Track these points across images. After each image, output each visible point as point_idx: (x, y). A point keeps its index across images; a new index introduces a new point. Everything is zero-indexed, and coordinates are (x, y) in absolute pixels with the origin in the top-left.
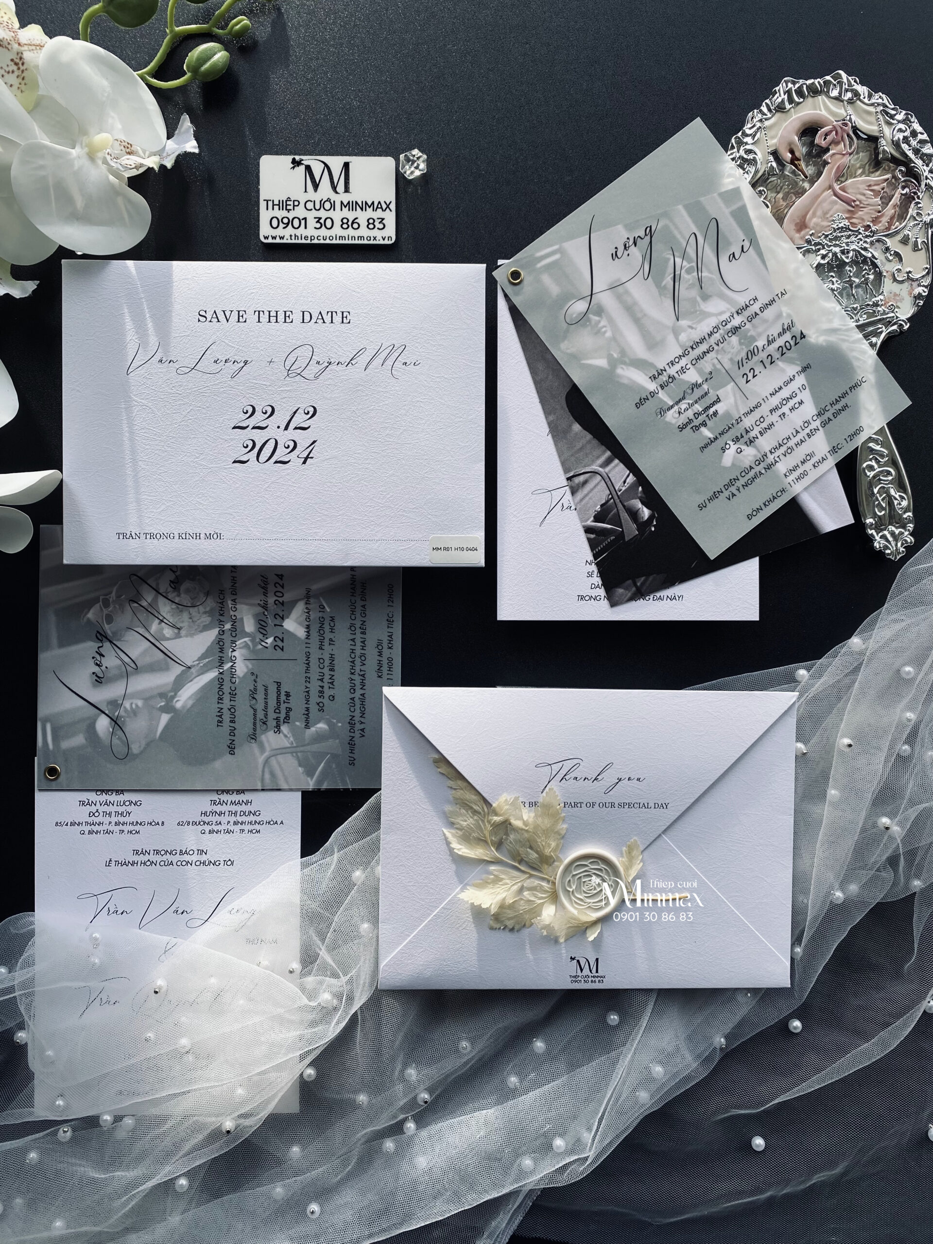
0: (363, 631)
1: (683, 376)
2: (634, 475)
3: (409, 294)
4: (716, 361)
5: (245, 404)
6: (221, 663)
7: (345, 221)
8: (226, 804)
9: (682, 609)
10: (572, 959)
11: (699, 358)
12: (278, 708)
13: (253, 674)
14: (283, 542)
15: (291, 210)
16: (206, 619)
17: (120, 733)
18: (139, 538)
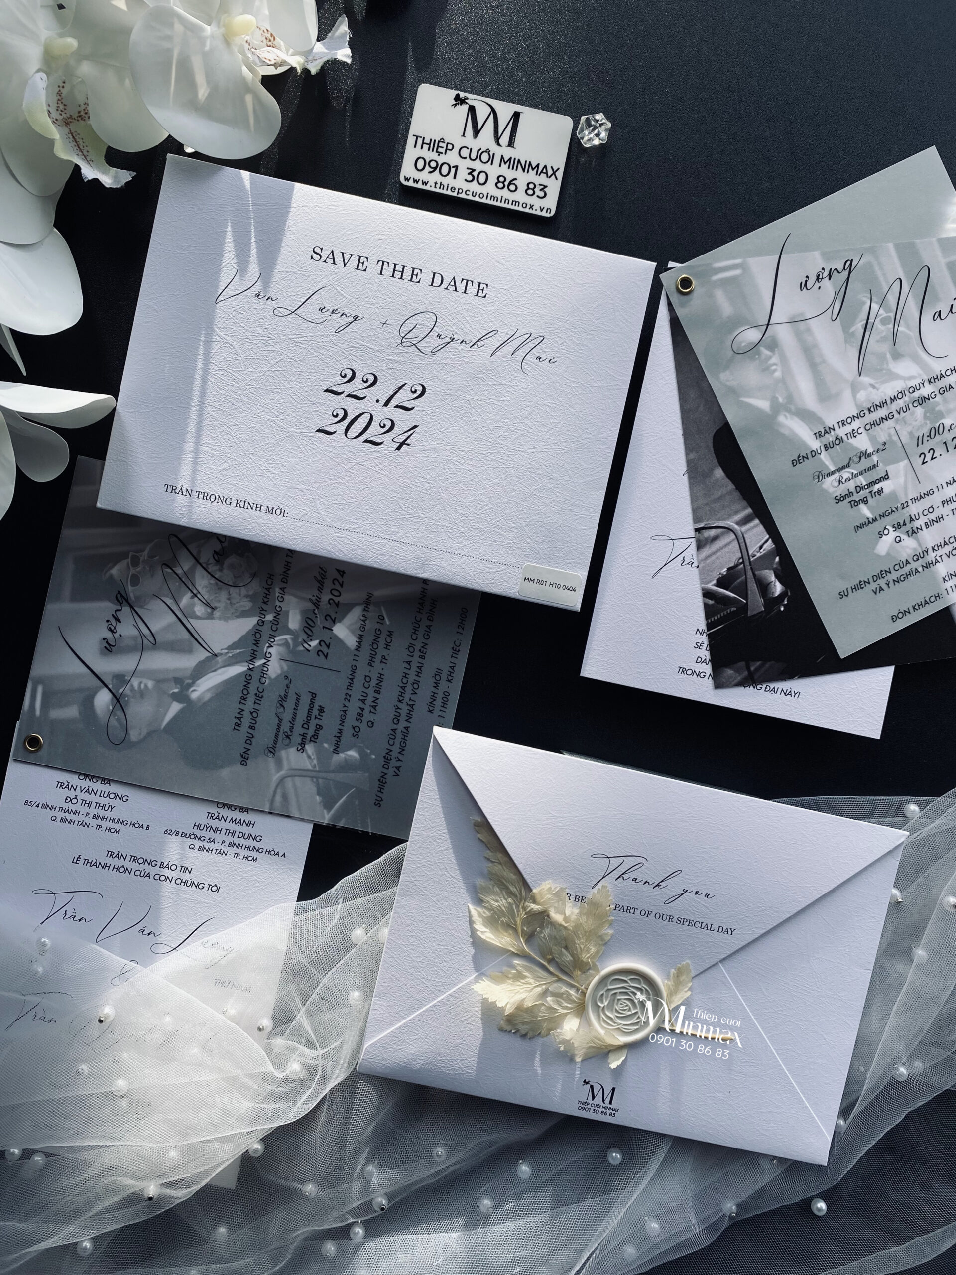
0: (422, 655)
1: (853, 441)
2: (773, 541)
3: (560, 278)
4: (893, 432)
5: (344, 366)
6: (253, 657)
7: (502, 179)
8: (225, 821)
9: (795, 708)
10: (586, 1082)
11: (874, 424)
12: (308, 722)
13: (286, 677)
14: (355, 535)
15: (442, 153)
16: (247, 604)
17: (119, 713)
18: (190, 495)
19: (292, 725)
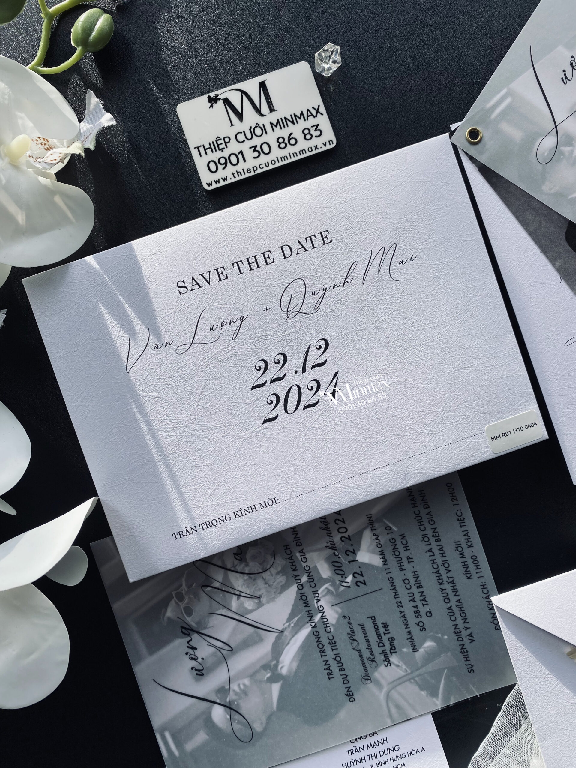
0: (437, 538)
3: (381, 190)
5: (255, 361)
6: (311, 617)
7: (281, 140)
8: (364, 750)
12: (381, 640)
13: (344, 617)
14: (338, 485)
15: (224, 148)
16: (281, 579)
17: (237, 717)
18: (196, 531)
19: (370, 650)
